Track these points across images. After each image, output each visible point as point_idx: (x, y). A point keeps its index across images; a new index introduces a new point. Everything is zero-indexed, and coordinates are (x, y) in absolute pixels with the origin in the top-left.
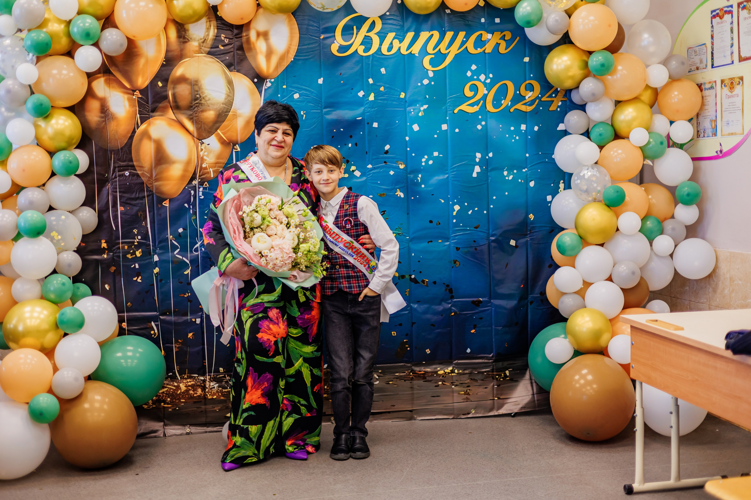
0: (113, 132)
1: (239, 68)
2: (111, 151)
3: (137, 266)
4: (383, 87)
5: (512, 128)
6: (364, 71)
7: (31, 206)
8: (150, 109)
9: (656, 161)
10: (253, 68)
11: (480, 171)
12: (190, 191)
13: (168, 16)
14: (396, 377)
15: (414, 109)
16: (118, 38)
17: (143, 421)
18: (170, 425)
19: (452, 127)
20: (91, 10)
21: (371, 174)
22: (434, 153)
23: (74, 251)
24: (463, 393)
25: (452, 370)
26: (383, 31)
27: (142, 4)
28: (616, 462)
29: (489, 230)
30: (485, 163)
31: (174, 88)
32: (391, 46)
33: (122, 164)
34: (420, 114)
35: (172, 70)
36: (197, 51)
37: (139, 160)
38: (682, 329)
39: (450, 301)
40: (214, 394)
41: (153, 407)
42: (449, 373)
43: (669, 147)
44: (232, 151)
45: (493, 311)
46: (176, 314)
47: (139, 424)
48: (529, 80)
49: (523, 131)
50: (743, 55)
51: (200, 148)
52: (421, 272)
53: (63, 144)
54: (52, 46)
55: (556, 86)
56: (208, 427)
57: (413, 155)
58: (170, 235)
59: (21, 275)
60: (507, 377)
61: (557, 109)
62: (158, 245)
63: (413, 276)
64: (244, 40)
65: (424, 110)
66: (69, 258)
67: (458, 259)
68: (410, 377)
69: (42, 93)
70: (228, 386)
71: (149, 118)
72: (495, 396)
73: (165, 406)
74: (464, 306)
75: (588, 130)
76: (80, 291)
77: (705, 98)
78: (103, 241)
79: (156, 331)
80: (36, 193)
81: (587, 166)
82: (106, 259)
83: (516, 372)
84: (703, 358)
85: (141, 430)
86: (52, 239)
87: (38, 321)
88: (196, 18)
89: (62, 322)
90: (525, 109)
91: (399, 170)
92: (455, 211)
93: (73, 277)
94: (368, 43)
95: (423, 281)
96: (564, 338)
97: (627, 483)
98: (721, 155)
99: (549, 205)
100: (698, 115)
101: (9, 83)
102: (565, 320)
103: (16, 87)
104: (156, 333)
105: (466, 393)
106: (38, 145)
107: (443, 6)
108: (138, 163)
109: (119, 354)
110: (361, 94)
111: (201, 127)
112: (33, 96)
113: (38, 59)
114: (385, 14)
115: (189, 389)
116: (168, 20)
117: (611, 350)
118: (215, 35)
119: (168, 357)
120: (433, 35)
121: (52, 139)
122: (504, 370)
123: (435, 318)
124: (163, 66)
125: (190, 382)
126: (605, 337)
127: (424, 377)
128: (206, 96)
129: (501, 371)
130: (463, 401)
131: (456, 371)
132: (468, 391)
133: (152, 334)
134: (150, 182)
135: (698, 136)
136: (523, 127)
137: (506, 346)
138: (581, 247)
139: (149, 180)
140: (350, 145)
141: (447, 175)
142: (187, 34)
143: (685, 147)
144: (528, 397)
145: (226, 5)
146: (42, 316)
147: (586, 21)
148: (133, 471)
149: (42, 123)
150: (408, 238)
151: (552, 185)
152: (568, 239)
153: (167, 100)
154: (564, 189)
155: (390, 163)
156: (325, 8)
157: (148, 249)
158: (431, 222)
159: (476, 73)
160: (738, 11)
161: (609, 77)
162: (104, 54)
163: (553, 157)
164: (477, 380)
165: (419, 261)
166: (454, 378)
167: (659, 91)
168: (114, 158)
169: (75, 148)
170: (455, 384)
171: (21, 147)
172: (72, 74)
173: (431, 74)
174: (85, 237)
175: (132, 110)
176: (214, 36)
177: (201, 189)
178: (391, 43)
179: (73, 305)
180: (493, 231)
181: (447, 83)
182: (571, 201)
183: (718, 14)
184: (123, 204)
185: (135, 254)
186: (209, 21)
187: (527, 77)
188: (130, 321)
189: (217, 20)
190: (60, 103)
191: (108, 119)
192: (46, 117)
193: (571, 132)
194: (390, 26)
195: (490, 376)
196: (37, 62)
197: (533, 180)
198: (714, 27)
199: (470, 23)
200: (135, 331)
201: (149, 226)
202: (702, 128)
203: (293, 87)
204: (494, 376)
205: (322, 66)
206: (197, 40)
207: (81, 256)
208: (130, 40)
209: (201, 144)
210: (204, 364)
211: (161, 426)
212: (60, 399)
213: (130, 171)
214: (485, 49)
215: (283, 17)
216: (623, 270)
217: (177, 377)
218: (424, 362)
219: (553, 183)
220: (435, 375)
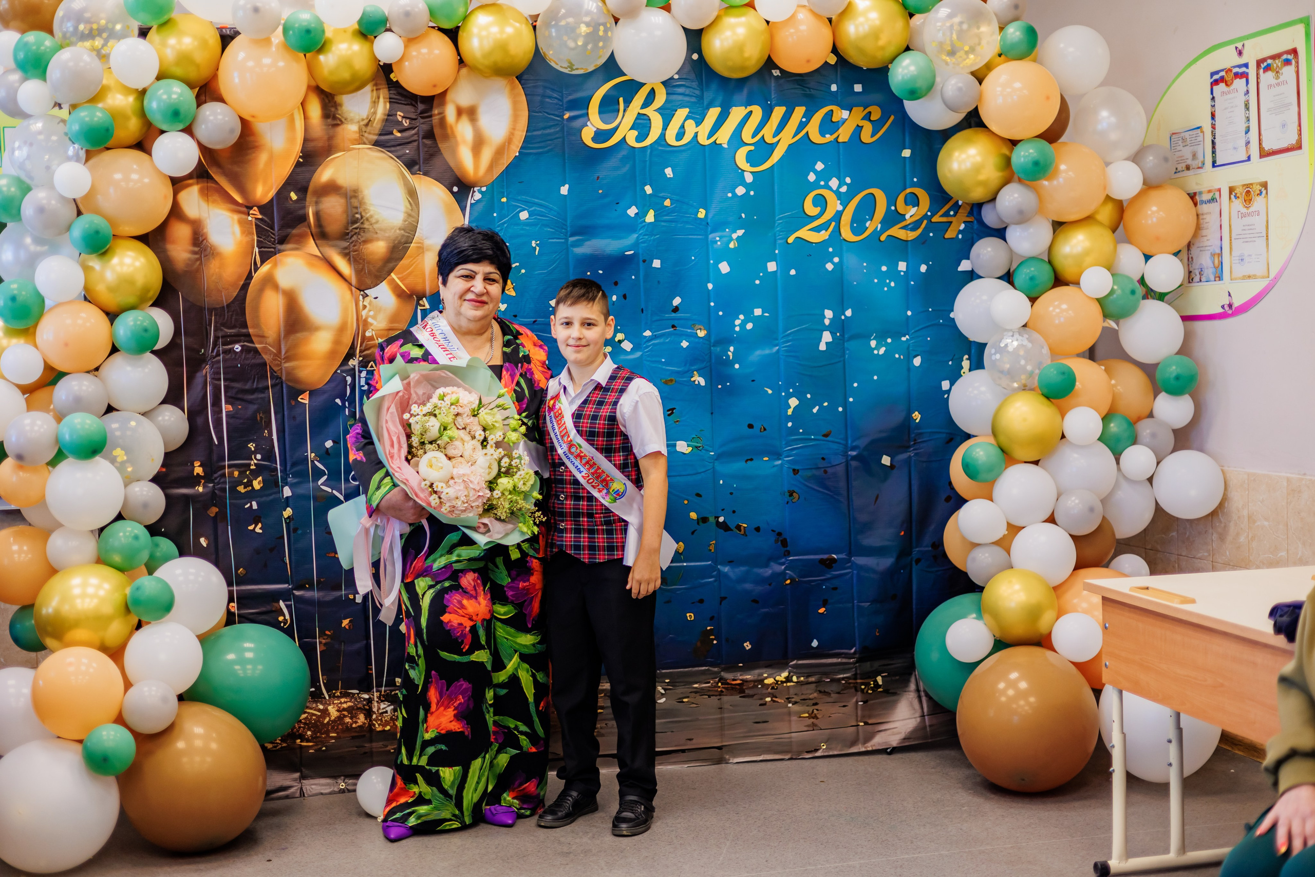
0: (214, 277)
1: (427, 168)
2: (211, 310)
4: (668, 200)
5: (884, 268)
6: (637, 173)
7: (79, 405)
8: (277, 238)
9: (1122, 322)
10: (451, 168)
11: (831, 340)
12: (345, 377)
13: (309, 80)
14: (695, 690)
15: (720, 237)
16: (227, 119)
18: (312, 778)
19: (784, 268)
20: (178, 71)
21: (650, 346)
22: (756, 310)
23: (153, 481)
24: (807, 715)
25: (788, 677)
26: (668, 106)
27: (267, 61)
28: (1073, 825)
29: (846, 440)
30: (839, 326)
31: (317, 203)
32: (682, 130)
33: (229, 331)
34: (732, 245)
35: (314, 172)
36: (356, 140)
37: (257, 326)
38: (1193, 601)
39: (783, 560)
40: (387, 723)
41: (282, 747)
42: (782, 682)
43: (1144, 297)
44: (416, 308)
45: (855, 576)
46: (321, 586)
47: (267, 777)
48: (911, 187)
49: (902, 273)
50: (1267, 146)
51: (361, 303)
52: (734, 512)
53: (131, 300)
54: (115, 133)
55: (955, 198)
57: (721, 313)
58: (311, 453)
59: (63, 523)
60: (880, 686)
61: (957, 236)
62: (290, 469)
63: (721, 519)
64: (436, 120)
65: (738, 238)
66: (145, 493)
67: (796, 489)
68: (717, 691)
69: (97, 212)
71: (276, 254)
72: (859, 719)
73: (302, 744)
74: (808, 569)
75: (1009, 272)
76: (159, 549)
77: (1201, 217)
78: (197, 464)
79: (288, 617)
80: (85, 383)
81: (1011, 330)
82: (201, 495)
83: (894, 678)
84: (1232, 648)
85: (269, 785)
86: (113, 461)
87: (95, 601)
88: (355, 85)
89: (137, 602)
90: (905, 235)
91: (697, 340)
92: (790, 407)
93: (150, 526)
94: (644, 126)
95: (738, 527)
96: (974, 618)
97: (1100, 859)
98: (1230, 312)
99: (946, 396)
100: (1189, 246)
101: (39, 196)
102: (980, 589)
103: (53, 202)
104: (287, 620)
105: (812, 716)
106: (86, 299)
107: (770, 63)
108: (255, 330)
109: (231, 656)
110: (632, 211)
111: (363, 269)
112: (81, 217)
113: (89, 155)
114: (672, 78)
115: (344, 715)
116: (309, 88)
117: (1057, 639)
118: (387, 112)
119: (309, 663)
120: (751, 112)
121: (112, 289)
122: (873, 675)
123: (759, 589)
124: (298, 165)
125: (345, 702)
126: (1048, 617)
127: (740, 689)
128: (371, 216)
129: (869, 677)
130: (806, 729)
131: (795, 679)
132: (815, 711)
133: (281, 622)
134: (277, 362)
135: (1191, 280)
137: (878, 634)
138: (1004, 466)
139: (274, 360)
140: (614, 298)
141: (777, 348)
142: (339, 112)
143: (1166, 298)
144: (913, 720)
145: (407, 63)
146: (102, 593)
147: (1009, 90)
148: (260, 856)
149: (95, 263)
150: (712, 453)
151: (950, 363)
152: (981, 453)
153: (306, 223)
154: (970, 370)
155: (680, 327)
156: (574, 68)
157: (273, 476)
158: (751, 426)
159: (824, 176)
160: (1258, 74)
161: (1046, 183)
162: (203, 146)
163: (952, 315)
164: (830, 694)
165: (731, 494)
166: (792, 691)
167: (1125, 205)
168: (215, 322)
169: (152, 305)
170: (793, 700)
171: (60, 304)
172: (146, 180)
173: (749, 178)
174: (169, 456)
175: (246, 239)
176: (385, 115)
177: (364, 374)
178: (683, 126)
179: (152, 574)
181: (776, 193)
182: (983, 389)
183: (1222, 79)
184: (231, 400)
185: (252, 486)
186: (377, 90)
187: (908, 183)
188: (243, 600)
189: (389, 89)
190: (127, 229)
191: (205, 256)
192: (104, 254)
193: (981, 275)
194: (680, 98)
195: (852, 686)
196: (87, 160)
197: (918, 355)
198: (1216, 99)
199: (813, 92)
200: (251, 617)
201: (275, 437)
202: (1197, 267)
203: (518, 201)
204: (858, 686)
205: (567, 164)
206: (355, 121)
207: (163, 488)
208: (244, 122)
209: (364, 298)
210: (370, 672)
211: (295, 780)
212: (136, 735)
213: (242, 344)
214: (838, 136)
215: (501, 83)
216: (1073, 504)
217: (323, 694)
218: (741, 665)
219: (952, 360)
220: (760, 686)
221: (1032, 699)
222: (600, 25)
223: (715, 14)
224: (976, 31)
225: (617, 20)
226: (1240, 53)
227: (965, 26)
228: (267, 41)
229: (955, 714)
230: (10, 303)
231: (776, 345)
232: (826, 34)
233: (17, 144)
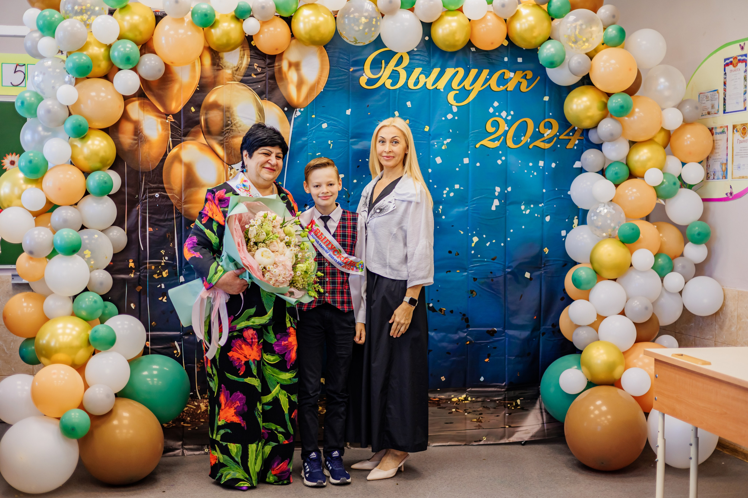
0: (145, 154)
1: (270, 97)
2: (142, 173)
3: (163, 286)
6: (391, 104)
7: (66, 224)
8: (182, 133)
9: (667, 200)
10: (283, 97)
11: (498, 204)
13: (205, 43)
15: (437, 143)
16: (157, 63)
18: (189, 445)
19: (473, 161)
20: (131, 35)
22: (456, 185)
23: (106, 269)
24: (476, 420)
25: (466, 397)
26: (410, 66)
27: (181, 31)
29: (505, 262)
30: (503, 196)
31: (206, 114)
32: (418, 81)
33: (153, 185)
34: (443, 148)
35: (205, 96)
36: (230, 78)
37: (169, 183)
38: (708, 364)
39: (466, 330)
41: (173, 426)
42: (462, 400)
43: (681, 187)
45: (507, 341)
47: (166, 441)
48: (548, 118)
49: (541, 168)
51: (229, 172)
52: (438, 301)
53: (98, 165)
54: (93, 69)
55: (573, 125)
57: (435, 186)
59: (54, 291)
60: (519, 405)
61: (574, 147)
62: (184, 266)
63: (431, 305)
64: (276, 69)
65: (448, 143)
66: (101, 276)
67: (475, 290)
69: (81, 114)
71: (181, 142)
72: (506, 424)
73: (184, 425)
74: (480, 336)
75: (603, 169)
76: (107, 309)
77: (715, 142)
78: (131, 261)
79: (179, 351)
80: (70, 212)
81: (603, 203)
82: (132, 279)
83: (527, 401)
84: (733, 392)
86: (83, 257)
87: (71, 337)
88: (229, 47)
89: (95, 339)
90: (544, 146)
92: (473, 242)
93: (103, 295)
94: (396, 77)
95: (441, 310)
96: (576, 368)
98: (731, 197)
99: (563, 239)
100: (708, 158)
101: (48, 103)
102: (580, 352)
103: (56, 107)
104: (178, 353)
105: (479, 421)
106: (71, 163)
107: (470, 44)
108: (168, 185)
112: (71, 116)
113: (77, 81)
114: (413, 50)
116: (205, 48)
117: (624, 383)
118: (249, 63)
119: (190, 377)
120: (458, 71)
121: (87, 159)
122: (515, 399)
123: (451, 346)
124: (196, 91)
126: (619, 369)
127: (438, 403)
128: (237, 123)
129: (513, 400)
130: (475, 428)
131: (469, 399)
132: (481, 418)
133: (175, 354)
134: (179, 204)
135: (708, 179)
136: (541, 163)
137: (519, 375)
138: (596, 282)
139: (178, 203)
141: (467, 207)
142: (221, 62)
143: (693, 188)
144: (538, 426)
145: (261, 36)
146: (74, 333)
147: (608, 64)
148: (159, 489)
149: (78, 143)
151: (567, 220)
152: (583, 273)
153: (199, 125)
154: (578, 225)
156: (358, 42)
157: (174, 269)
158: (450, 252)
159: (498, 110)
161: (626, 118)
162: (142, 78)
163: (569, 193)
164: (490, 408)
165: (437, 290)
166: (468, 406)
167: (672, 133)
168: (145, 180)
169: (109, 169)
170: (468, 411)
171: (57, 166)
172: (109, 97)
173: (455, 109)
174: (115, 256)
175: (164, 133)
176: (247, 65)
178: (418, 78)
179: (103, 324)
180: (509, 263)
181: (470, 119)
182: (585, 236)
183: (731, 63)
184: (152, 225)
185: (162, 275)
186: (243, 50)
187: (546, 116)
188: (153, 340)
189: (250, 50)
190: (97, 124)
191: (140, 142)
192: (83, 138)
193: (587, 170)
194: (417, 62)
195: (502, 405)
196: (76, 84)
197: (548, 215)
198: (727, 74)
199: (494, 61)
200: (158, 350)
201: (176, 247)
202: (712, 171)
203: (322, 117)
204: (506, 404)
205: (350, 97)
206: (230, 68)
207: (111, 274)
208: (167, 66)
209: (231, 169)
211: (180, 446)
212: (91, 415)
213: (160, 193)
214: (507, 87)
215: (315, 49)
216: (636, 305)
217: (198, 396)
218: (439, 389)
219: (568, 219)
220: (449, 402)
221: (609, 417)
222: (373, 18)
223: (440, 14)
224: (590, 29)
225: (383, 16)
226: (742, 48)
227: (584, 27)
228: (182, 20)
229: (563, 424)
230: (28, 164)
231: (467, 206)
232: (503, 28)
233: (36, 73)
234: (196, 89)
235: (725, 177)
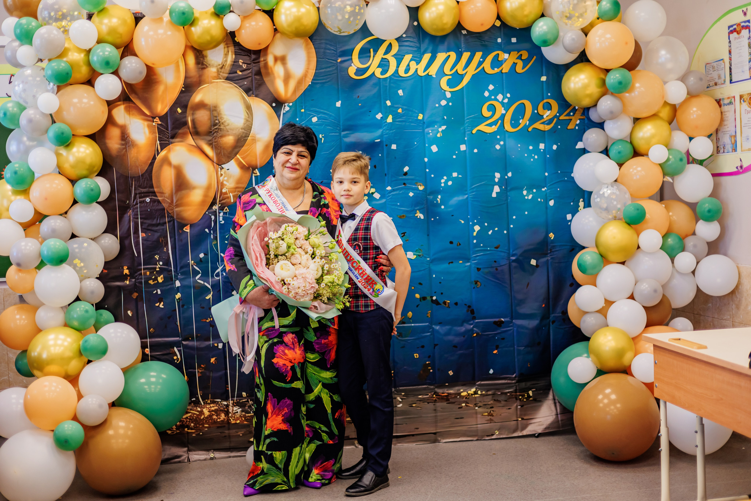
0: (133, 159)
1: (257, 93)
2: (132, 178)
3: (159, 292)
4: (400, 109)
5: (531, 148)
6: (382, 93)
7: (54, 234)
8: (170, 135)
9: (676, 178)
10: (271, 93)
11: (499, 191)
12: (211, 216)
13: (186, 43)
14: (419, 399)
15: (432, 131)
16: (138, 66)
17: (167, 447)
18: (194, 451)
19: (471, 147)
20: (110, 39)
21: (390, 196)
22: (453, 174)
23: (97, 278)
24: (487, 414)
25: (475, 391)
26: (399, 53)
27: (161, 31)
28: (642, 482)
29: (509, 250)
30: (503, 182)
31: (193, 114)
32: (408, 67)
33: (143, 190)
34: (439, 135)
35: (191, 96)
36: (215, 77)
37: (159, 187)
38: (705, 348)
39: (472, 322)
40: (238, 419)
41: (177, 433)
42: (472, 394)
43: (688, 163)
44: (252, 175)
45: (515, 331)
46: (199, 339)
47: (164, 451)
48: (547, 98)
49: (542, 151)
51: (219, 173)
52: (442, 293)
53: (85, 172)
54: (73, 75)
55: (573, 105)
56: (232, 452)
57: (433, 176)
58: (191, 261)
59: (44, 303)
60: (531, 397)
61: (575, 127)
62: (180, 270)
63: (434, 298)
64: (262, 65)
65: (443, 131)
66: (92, 285)
67: (479, 280)
68: (433, 400)
69: (64, 122)
70: (251, 410)
71: (169, 145)
72: (518, 416)
73: (189, 431)
74: (486, 327)
75: (607, 148)
76: (103, 317)
77: (724, 114)
78: (125, 268)
79: (179, 357)
80: (59, 221)
81: (606, 184)
82: (128, 286)
83: (539, 392)
84: (727, 377)
85: (165, 455)
86: (75, 267)
87: (62, 348)
88: (214, 45)
89: (85, 349)
90: (543, 127)
91: (418, 192)
92: (475, 231)
93: (95, 304)
94: (385, 65)
95: (445, 303)
96: (585, 357)
98: (741, 171)
100: (717, 131)
101: (30, 113)
102: (587, 339)
103: (38, 116)
104: (178, 359)
105: (490, 414)
106: (59, 173)
107: (459, 27)
108: (158, 189)
109: (143, 380)
110: (379, 116)
111: (220, 153)
112: (54, 124)
113: (59, 88)
114: (401, 36)
115: (212, 414)
116: (186, 46)
117: (635, 369)
118: (233, 60)
119: (191, 383)
120: (449, 56)
121: (73, 167)
122: (527, 390)
123: (458, 340)
124: (182, 92)
125: (213, 407)
126: (628, 356)
127: (447, 399)
128: (225, 122)
129: (524, 392)
130: (486, 422)
131: (479, 392)
132: (492, 412)
133: (175, 360)
134: (171, 208)
135: (718, 152)
136: (542, 146)
137: (529, 366)
138: (602, 265)
139: (169, 206)
141: (467, 196)
142: (206, 61)
143: (704, 163)
144: (551, 417)
145: (243, 31)
146: (66, 344)
147: (603, 39)
148: (158, 497)
149: (63, 151)
150: (428, 259)
151: (572, 204)
152: (589, 258)
153: (187, 126)
154: (584, 208)
155: (408, 184)
156: (342, 31)
157: (170, 274)
158: (451, 243)
159: (494, 93)
161: (627, 94)
162: (124, 81)
163: (572, 175)
164: (500, 401)
165: (440, 283)
166: (478, 400)
167: (677, 107)
168: (135, 185)
169: (97, 175)
170: (478, 405)
171: (43, 176)
172: (92, 103)
173: (449, 95)
174: (107, 264)
175: (151, 136)
176: (232, 62)
177: (221, 214)
178: (408, 65)
179: (96, 332)
181: (465, 104)
182: (591, 219)
183: (735, 30)
184: (144, 230)
185: (157, 280)
186: (227, 47)
187: (545, 96)
188: (154, 347)
189: (234, 46)
190: (81, 131)
191: (128, 147)
192: (68, 146)
193: (590, 150)
194: (407, 48)
195: (514, 397)
196: (58, 90)
197: (552, 199)
198: (731, 42)
199: (486, 43)
200: (158, 357)
201: (170, 252)
202: (722, 144)
203: (311, 111)
204: (518, 397)
205: (340, 89)
206: (215, 65)
207: (104, 283)
208: (149, 68)
209: (221, 170)
210: (227, 389)
211: (185, 452)
212: (85, 427)
213: (151, 197)
214: (502, 69)
215: (300, 42)
216: (644, 288)
217: (200, 402)
218: (447, 384)
219: (573, 202)
220: (458, 397)
224: (584, 4)
225: (367, 3)
226: (745, 14)
227: (576, 1)
228: (161, 19)
229: (573, 414)
230: (14, 175)
231: (466, 194)
232: (493, 8)
233: (17, 83)
234: (182, 90)
235: (735, 150)
